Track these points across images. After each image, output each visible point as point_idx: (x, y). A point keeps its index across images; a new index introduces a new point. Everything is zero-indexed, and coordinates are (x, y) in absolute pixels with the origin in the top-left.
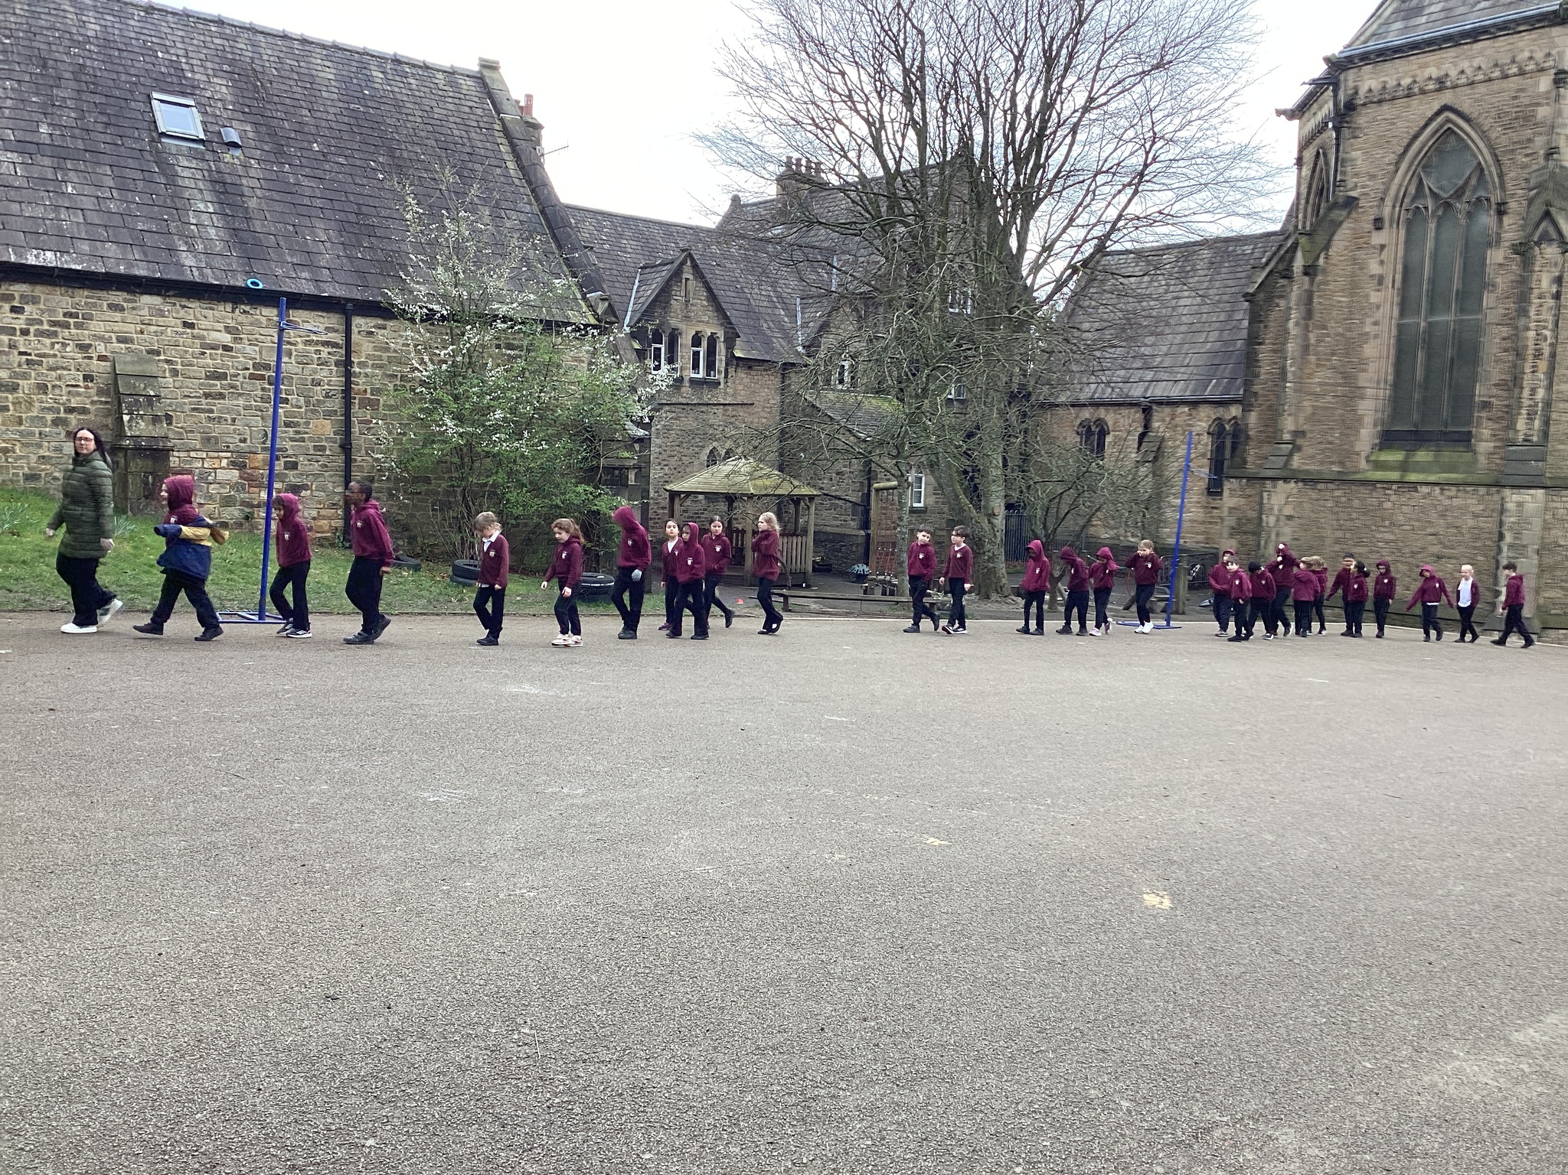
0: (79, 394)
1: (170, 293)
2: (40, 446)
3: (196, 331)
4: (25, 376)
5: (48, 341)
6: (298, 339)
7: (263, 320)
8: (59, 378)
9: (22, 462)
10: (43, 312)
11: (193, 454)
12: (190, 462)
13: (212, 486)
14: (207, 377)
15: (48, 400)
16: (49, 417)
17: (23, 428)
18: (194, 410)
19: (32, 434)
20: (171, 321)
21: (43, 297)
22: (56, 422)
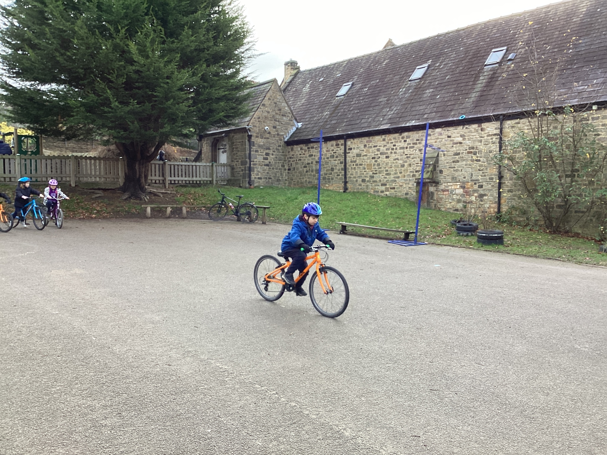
0: (419, 166)
1: (443, 126)
2: (409, 184)
3: (451, 139)
4: (406, 162)
5: (412, 150)
6: (485, 135)
7: (473, 130)
8: (414, 161)
9: (405, 189)
10: (411, 140)
11: (449, 184)
12: (448, 187)
13: (454, 196)
14: (454, 155)
15: (411, 169)
16: (412, 174)
17: (405, 178)
18: (450, 168)
19: (407, 180)
20: (443, 136)
21: (411, 135)
22: (414, 176)
